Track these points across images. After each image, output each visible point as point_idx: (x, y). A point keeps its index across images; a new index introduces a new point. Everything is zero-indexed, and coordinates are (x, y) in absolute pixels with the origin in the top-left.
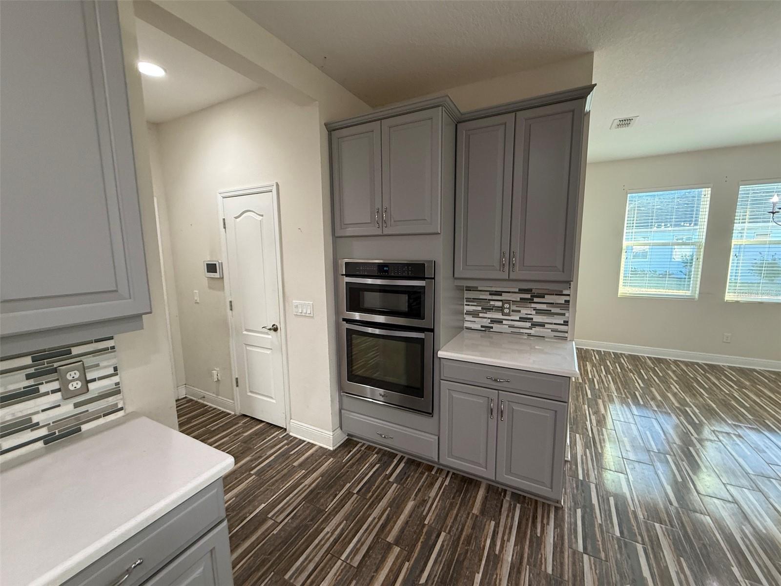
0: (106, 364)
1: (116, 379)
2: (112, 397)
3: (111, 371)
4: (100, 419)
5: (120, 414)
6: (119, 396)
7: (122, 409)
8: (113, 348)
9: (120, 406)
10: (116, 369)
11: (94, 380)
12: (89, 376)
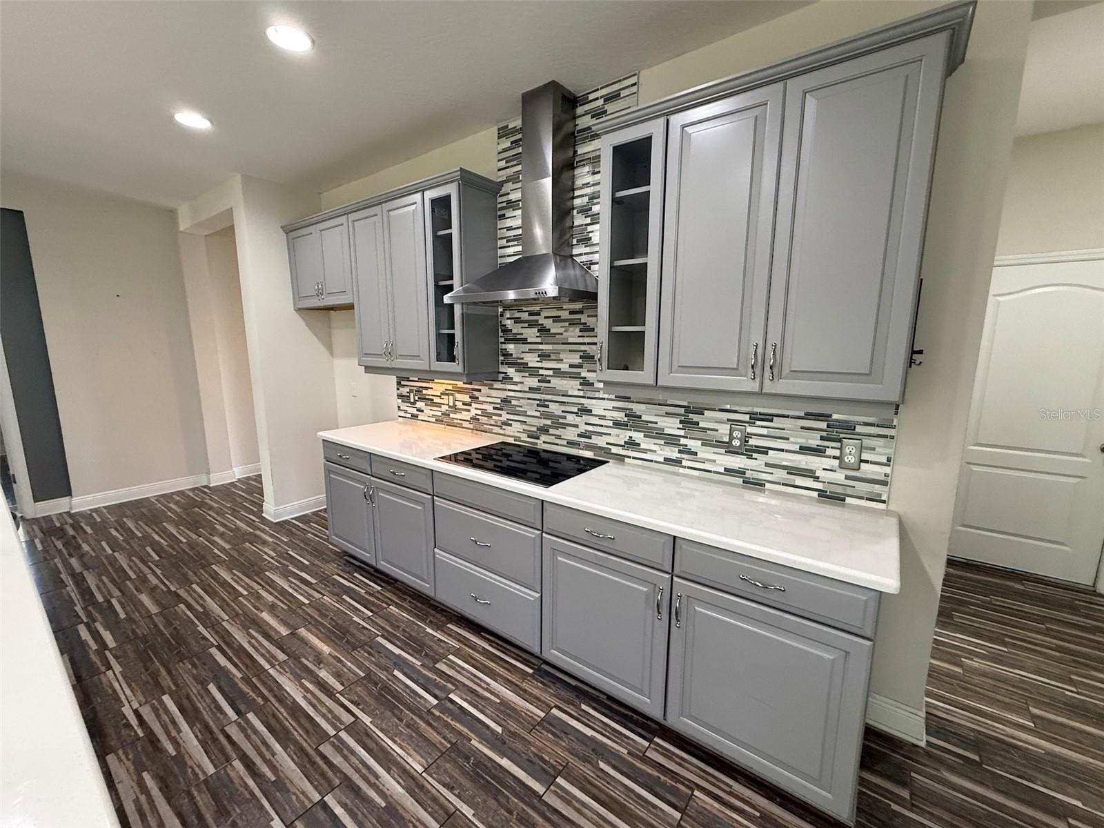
0: (880, 452)
1: (887, 470)
2: (878, 486)
3: (884, 460)
4: (862, 500)
5: (882, 506)
6: (885, 489)
7: (884, 502)
8: (892, 437)
9: (884, 498)
10: (889, 460)
11: (867, 462)
12: (864, 457)
